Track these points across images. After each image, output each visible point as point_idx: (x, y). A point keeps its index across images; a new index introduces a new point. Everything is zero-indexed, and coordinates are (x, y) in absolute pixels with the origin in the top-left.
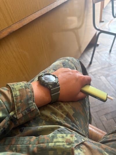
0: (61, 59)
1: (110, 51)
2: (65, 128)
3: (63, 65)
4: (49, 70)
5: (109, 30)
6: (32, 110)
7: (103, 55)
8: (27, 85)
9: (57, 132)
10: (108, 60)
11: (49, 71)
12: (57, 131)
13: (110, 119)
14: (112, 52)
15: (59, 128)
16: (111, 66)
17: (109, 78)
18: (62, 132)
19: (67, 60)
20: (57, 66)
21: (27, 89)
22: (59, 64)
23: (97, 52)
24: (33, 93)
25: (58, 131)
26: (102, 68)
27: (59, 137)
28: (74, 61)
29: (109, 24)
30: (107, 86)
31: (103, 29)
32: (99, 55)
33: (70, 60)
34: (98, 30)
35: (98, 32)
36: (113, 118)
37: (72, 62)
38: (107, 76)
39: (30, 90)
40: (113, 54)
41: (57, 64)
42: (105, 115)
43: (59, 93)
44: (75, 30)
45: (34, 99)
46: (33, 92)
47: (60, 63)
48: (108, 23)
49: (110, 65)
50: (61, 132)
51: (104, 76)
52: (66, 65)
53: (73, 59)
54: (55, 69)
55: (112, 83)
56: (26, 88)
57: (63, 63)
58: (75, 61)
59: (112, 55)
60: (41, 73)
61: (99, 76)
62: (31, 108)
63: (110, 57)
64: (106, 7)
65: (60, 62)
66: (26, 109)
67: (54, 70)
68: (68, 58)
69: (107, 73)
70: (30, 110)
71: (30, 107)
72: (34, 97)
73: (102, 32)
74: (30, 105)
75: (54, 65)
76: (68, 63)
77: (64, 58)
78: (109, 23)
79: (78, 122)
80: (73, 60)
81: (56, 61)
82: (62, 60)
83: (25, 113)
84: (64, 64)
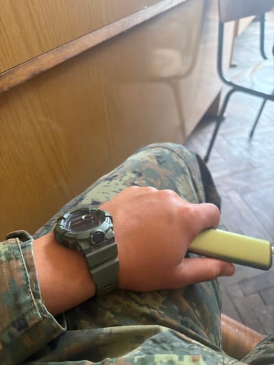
0: (151, 145)
1: (252, 134)
2: (171, 332)
3: (158, 161)
4: (121, 172)
5: (253, 84)
6: (31, 324)
7: (234, 142)
8: (14, 248)
9: (151, 345)
10: (245, 154)
11: (122, 175)
12: (151, 342)
13: (251, 294)
14: (256, 136)
15: (157, 331)
16: (254, 168)
17: (249, 197)
18: (165, 345)
19: (167, 152)
20: (142, 164)
21: (13, 262)
22: (148, 159)
23: (222, 135)
24: (34, 270)
25: (154, 341)
26: (233, 174)
27: (161, 362)
28: (185, 155)
29: (252, 74)
30: (244, 214)
31: (239, 81)
32: (225, 143)
33: (175, 150)
34: (230, 84)
35: (229, 88)
36: (259, 292)
37: (181, 155)
38: (243, 192)
39: (20, 264)
40: (256, 140)
41: (142, 159)
42: (239, 283)
43: (118, 262)
44: (173, 81)
45: (37, 289)
46: (31, 268)
47: (149, 156)
48: (250, 70)
49: (251, 166)
50: (162, 344)
51: (236, 190)
52: (164, 162)
53: (181, 149)
54: (137, 170)
55: (255, 209)
56: (9, 259)
57: (157, 157)
58: (187, 154)
59: (254, 143)
60: (102, 181)
61: (226, 192)
62: (27, 318)
63: (250, 149)
64: (243, 33)
65: (149, 154)
66: (13, 324)
67: (135, 172)
68: (170, 145)
69: (244, 184)
70: (26, 325)
71: (24, 315)
72: (36, 282)
73: (237, 88)
74: (25, 309)
75: (133, 161)
76: (171, 158)
77: (161, 144)
78: (254, 71)
79: (197, 311)
80: (182, 152)
81: (140, 151)
82: (154, 151)
83: (11, 336)
84: (161, 160)
